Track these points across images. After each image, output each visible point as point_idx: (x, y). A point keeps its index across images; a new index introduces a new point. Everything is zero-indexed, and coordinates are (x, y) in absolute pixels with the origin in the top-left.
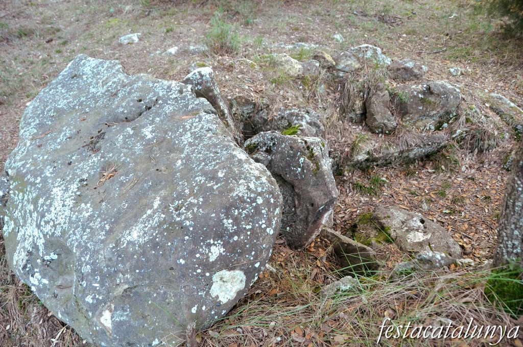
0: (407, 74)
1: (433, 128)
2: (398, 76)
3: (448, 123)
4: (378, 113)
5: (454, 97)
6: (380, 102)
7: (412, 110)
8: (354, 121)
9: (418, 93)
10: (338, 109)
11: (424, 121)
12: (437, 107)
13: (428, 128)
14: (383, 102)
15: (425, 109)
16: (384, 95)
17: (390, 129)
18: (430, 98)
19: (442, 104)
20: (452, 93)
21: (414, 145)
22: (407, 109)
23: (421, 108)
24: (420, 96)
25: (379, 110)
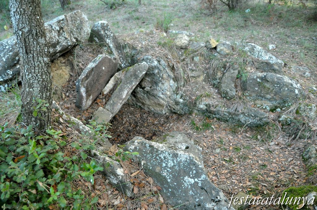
0: (267, 67)
1: (268, 108)
2: (260, 67)
3: (281, 109)
4: (225, 82)
5: (288, 89)
6: (229, 76)
7: (249, 88)
8: (216, 86)
9: (257, 77)
10: (205, 74)
11: (263, 102)
12: (271, 92)
13: (264, 107)
14: (232, 77)
15: (260, 90)
16: (234, 73)
17: (230, 96)
18: (266, 84)
19: (275, 91)
20: (287, 86)
21: (240, 112)
22: (246, 87)
23: (257, 89)
24: (258, 80)
25: (226, 81)
